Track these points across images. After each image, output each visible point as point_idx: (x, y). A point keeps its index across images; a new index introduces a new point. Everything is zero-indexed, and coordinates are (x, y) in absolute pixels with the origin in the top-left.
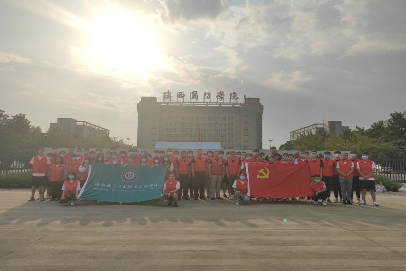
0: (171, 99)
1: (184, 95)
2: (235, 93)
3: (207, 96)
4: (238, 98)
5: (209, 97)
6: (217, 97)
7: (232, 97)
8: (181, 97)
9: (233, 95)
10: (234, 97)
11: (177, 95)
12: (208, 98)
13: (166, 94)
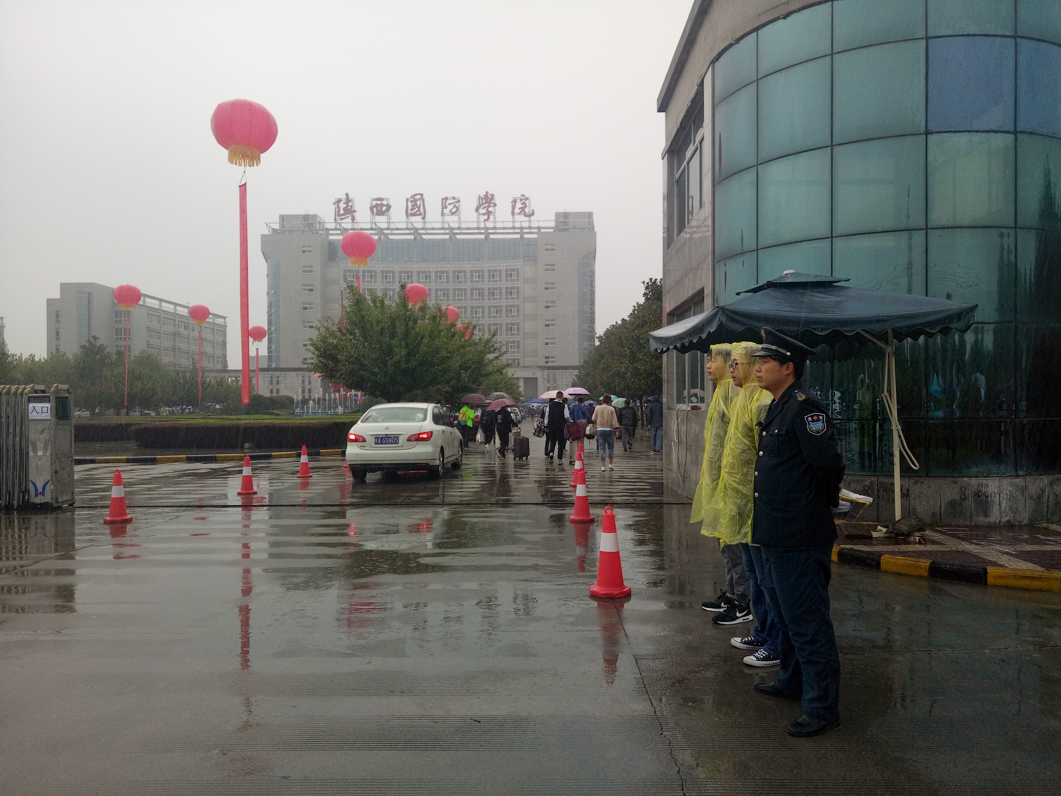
0: (353, 219)
1: (389, 207)
2: (524, 199)
3: (450, 207)
4: (533, 214)
5: (456, 211)
6: (477, 210)
7: (517, 211)
8: (380, 213)
9: (519, 205)
10: (523, 209)
11: (371, 209)
12: (453, 214)
13: (342, 205)
